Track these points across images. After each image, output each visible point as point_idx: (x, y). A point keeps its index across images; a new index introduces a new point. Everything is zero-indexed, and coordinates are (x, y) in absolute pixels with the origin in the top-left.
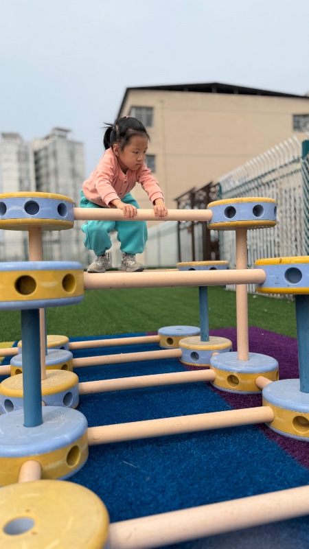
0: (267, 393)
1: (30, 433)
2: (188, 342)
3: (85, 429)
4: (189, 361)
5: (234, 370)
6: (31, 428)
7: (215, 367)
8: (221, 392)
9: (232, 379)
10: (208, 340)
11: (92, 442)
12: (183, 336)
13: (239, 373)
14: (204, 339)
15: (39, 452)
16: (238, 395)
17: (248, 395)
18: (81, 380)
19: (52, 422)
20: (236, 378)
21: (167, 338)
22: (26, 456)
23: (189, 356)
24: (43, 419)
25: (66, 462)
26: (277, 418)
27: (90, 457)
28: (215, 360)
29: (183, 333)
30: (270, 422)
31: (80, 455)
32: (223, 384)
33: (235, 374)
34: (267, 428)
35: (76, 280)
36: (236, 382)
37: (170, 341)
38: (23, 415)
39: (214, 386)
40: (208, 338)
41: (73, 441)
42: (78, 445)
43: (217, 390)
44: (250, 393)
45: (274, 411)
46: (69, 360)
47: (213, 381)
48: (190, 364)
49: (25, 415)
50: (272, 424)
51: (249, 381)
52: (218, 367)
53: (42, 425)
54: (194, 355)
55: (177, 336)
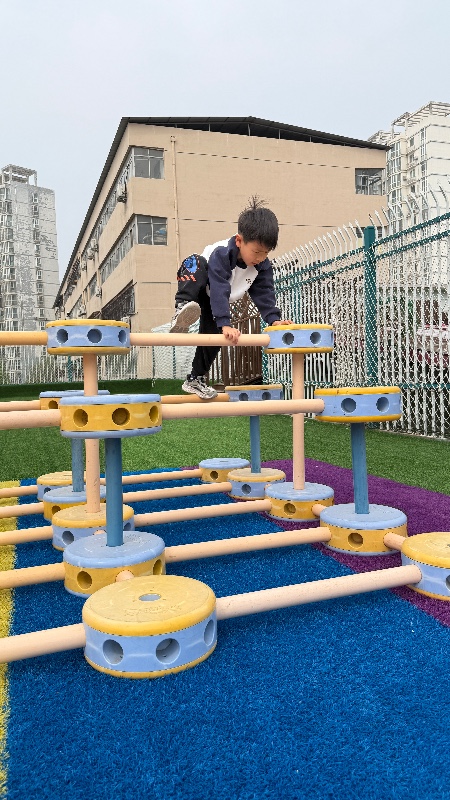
0: (324, 518)
1: (116, 550)
2: (236, 474)
3: (163, 547)
4: (237, 492)
5: (291, 499)
6: (113, 548)
7: (271, 497)
9: (289, 507)
10: (260, 472)
12: (230, 469)
14: (255, 470)
17: (306, 522)
20: (292, 506)
21: (210, 471)
22: (121, 567)
23: (240, 489)
26: (334, 537)
28: (271, 491)
29: (229, 465)
30: (327, 541)
32: (279, 513)
33: (291, 502)
34: (324, 546)
35: (158, 410)
36: (293, 510)
37: (214, 474)
39: (270, 515)
40: (260, 470)
41: (155, 556)
42: (160, 559)
43: (273, 520)
45: (331, 531)
47: (269, 511)
48: (238, 497)
50: (329, 543)
51: (306, 509)
52: (274, 496)
53: (124, 545)
54: (246, 488)
55: (223, 469)
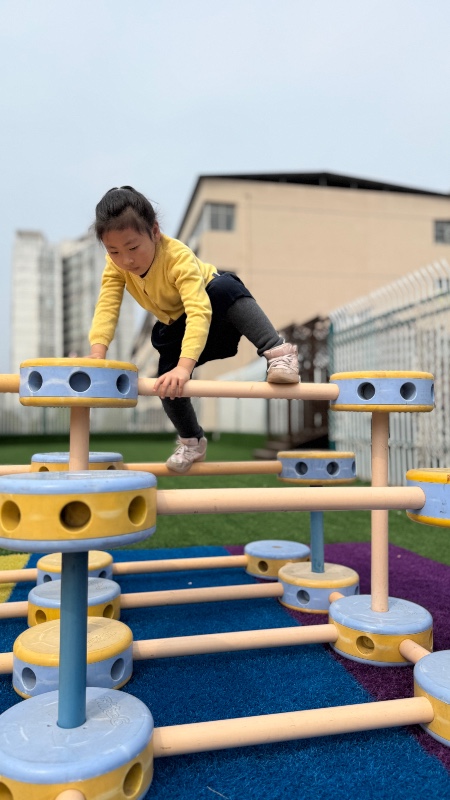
0: (421, 673)
1: (68, 739)
2: (290, 572)
3: (150, 732)
4: (293, 603)
5: (366, 629)
6: (69, 730)
7: (339, 622)
8: (346, 661)
9: (363, 641)
10: (323, 571)
11: (160, 752)
12: (282, 561)
13: (375, 633)
14: (318, 568)
15: (83, 777)
16: (372, 667)
17: (389, 668)
18: (137, 636)
19: (100, 720)
20: (368, 639)
21: (259, 561)
22: (64, 782)
23: (295, 595)
24: (88, 713)
25: (122, 791)
26: (439, 718)
27: (156, 777)
28: (338, 611)
29: (283, 554)
30: (428, 723)
31: (142, 776)
32: (348, 648)
33: (368, 635)
34: (423, 732)
35: (147, 504)
36: (369, 645)
37: (263, 565)
38: (57, 702)
39: (336, 649)
40: (323, 567)
41: (133, 757)
42: (141, 761)
43: (339, 657)
44: (390, 665)
45: (433, 706)
46: (115, 598)
47: (334, 643)
48: (295, 608)
49: (60, 703)
50: (430, 726)
51: (390, 648)
52: (343, 622)
53: (85, 725)
54: (303, 595)
55: (274, 559)
